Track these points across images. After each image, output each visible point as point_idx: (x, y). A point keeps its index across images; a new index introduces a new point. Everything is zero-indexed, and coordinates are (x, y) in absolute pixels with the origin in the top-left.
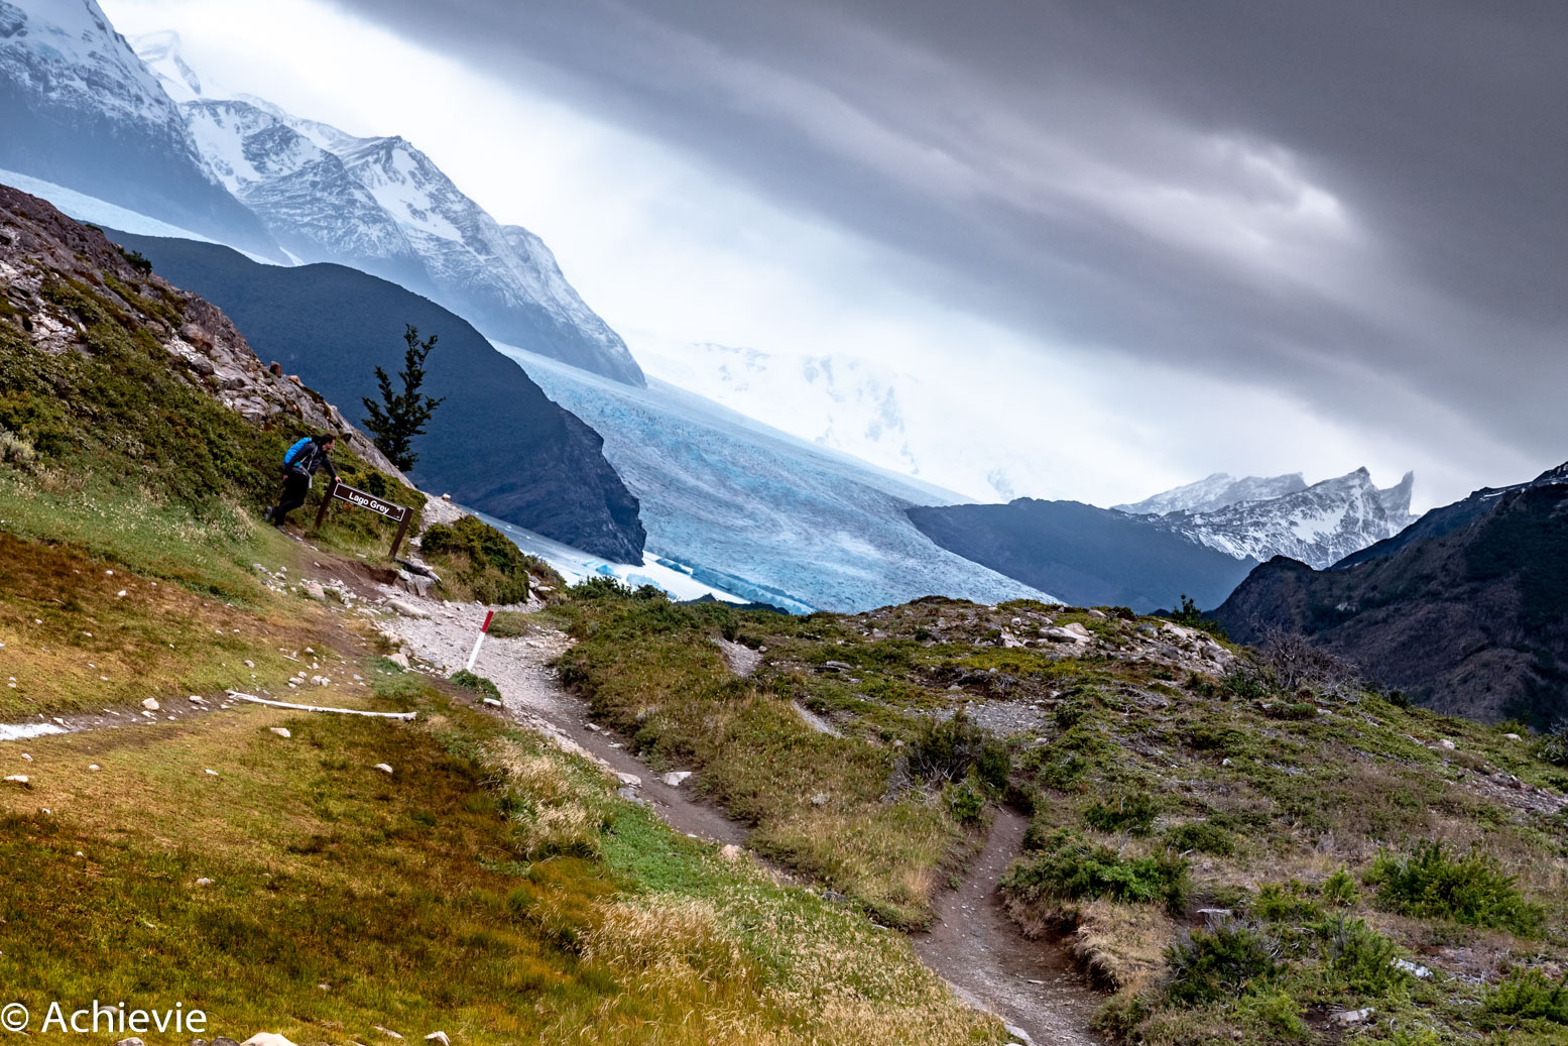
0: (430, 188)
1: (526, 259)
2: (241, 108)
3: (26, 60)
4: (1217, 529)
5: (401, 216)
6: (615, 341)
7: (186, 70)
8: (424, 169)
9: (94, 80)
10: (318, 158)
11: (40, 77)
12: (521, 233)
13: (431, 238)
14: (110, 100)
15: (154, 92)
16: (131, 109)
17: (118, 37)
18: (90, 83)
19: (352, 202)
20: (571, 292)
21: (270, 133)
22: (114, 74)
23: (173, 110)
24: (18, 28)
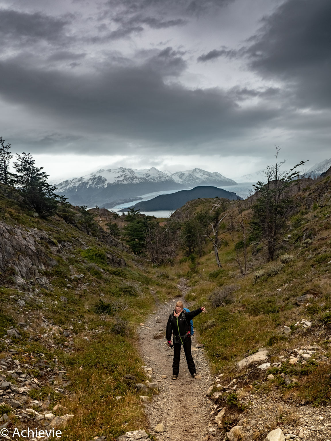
0: (202, 172)
1: (217, 175)
2: (177, 173)
5: (200, 177)
6: (232, 180)
8: (201, 170)
9: (160, 178)
10: (188, 175)
11: (154, 180)
12: (215, 173)
13: (205, 178)
14: (162, 179)
15: (167, 176)
17: (160, 171)
18: (159, 178)
19: (194, 178)
22: (161, 176)
23: (170, 177)
24: (149, 176)
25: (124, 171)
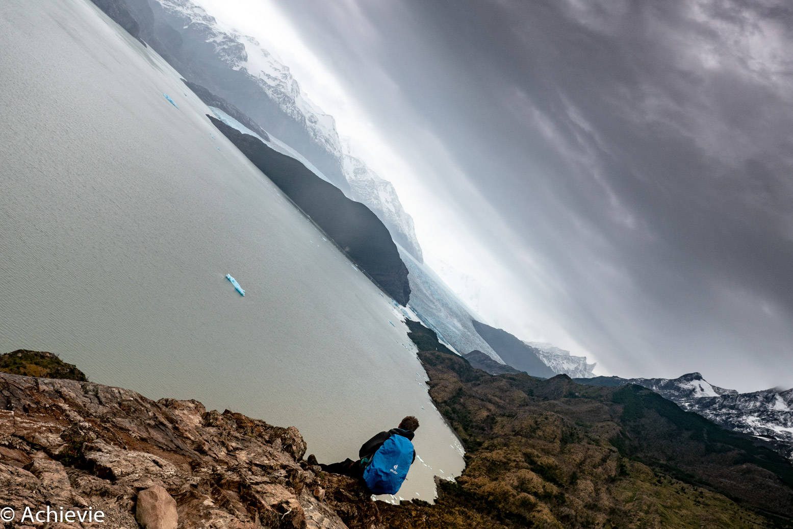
0: (392, 197)
1: (408, 222)
2: (357, 160)
4: (545, 356)
5: (383, 200)
6: (420, 250)
7: (348, 147)
8: (393, 192)
9: (327, 141)
10: (370, 179)
11: (315, 135)
12: (409, 216)
13: (388, 208)
14: (328, 146)
15: (339, 149)
16: (332, 151)
17: (337, 133)
19: (373, 193)
20: (415, 235)
22: (332, 141)
23: (342, 155)
24: (315, 122)
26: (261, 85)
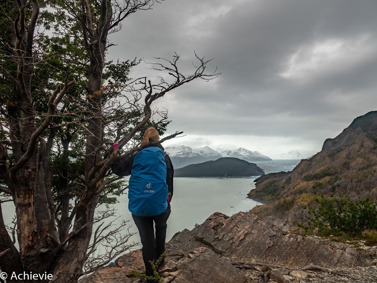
0: (245, 151)
1: (257, 154)
2: (226, 151)
3: (205, 154)
5: (243, 154)
7: (220, 150)
8: (244, 149)
10: (234, 152)
12: (255, 152)
13: (247, 155)
14: (212, 155)
17: (212, 149)
18: (210, 154)
19: (238, 155)
20: (262, 155)
21: (229, 152)
22: (212, 152)
23: (219, 154)
24: (203, 152)
25: (184, 148)
26: (178, 156)
